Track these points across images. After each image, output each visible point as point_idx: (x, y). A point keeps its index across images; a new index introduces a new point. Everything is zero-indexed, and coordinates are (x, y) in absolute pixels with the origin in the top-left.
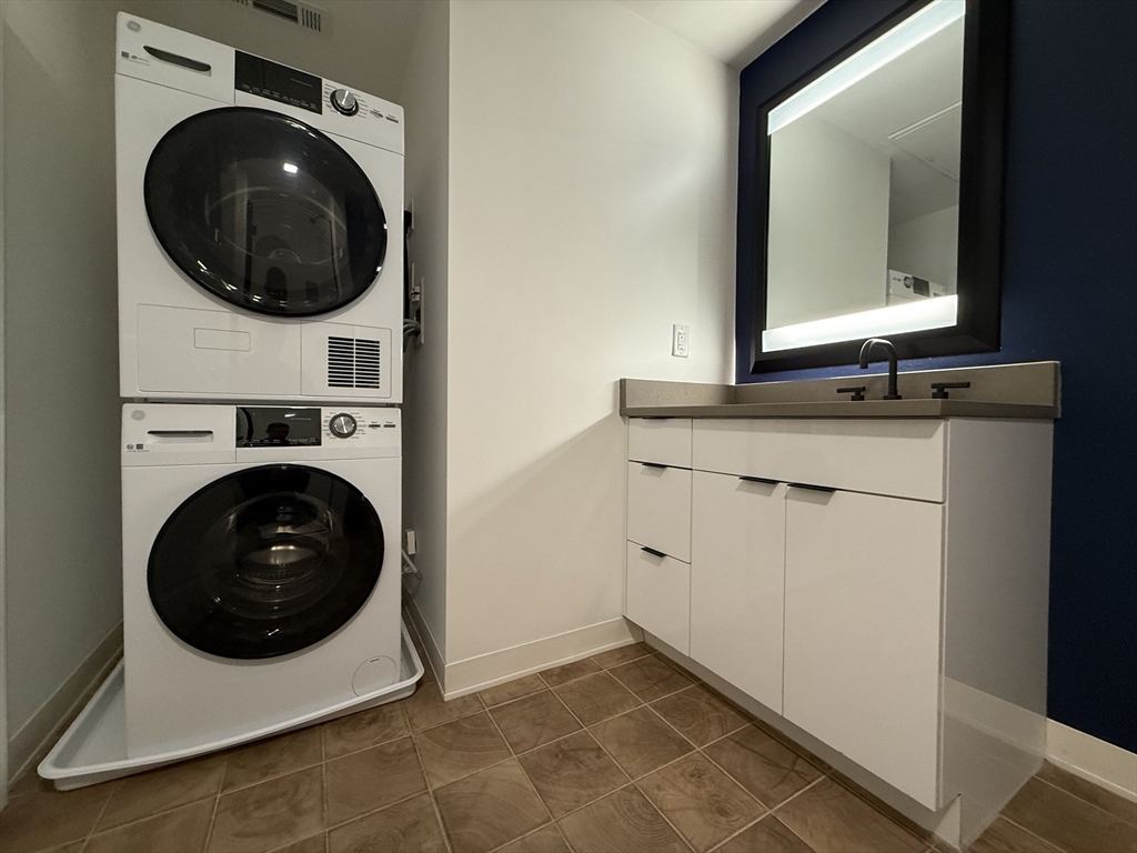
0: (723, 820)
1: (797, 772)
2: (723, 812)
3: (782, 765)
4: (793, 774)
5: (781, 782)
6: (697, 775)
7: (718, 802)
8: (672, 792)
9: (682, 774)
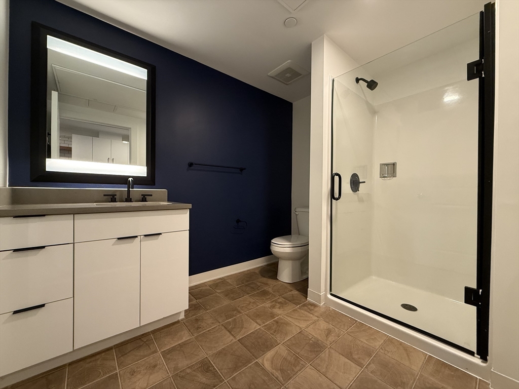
0: (158, 366)
1: (147, 341)
2: (155, 366)
3: (141, 344)
4: (147, 342)
5: (149, 346)
6: (133, 373)
7: (150, 367)
8: (138, 384)
9: (130, 379)
